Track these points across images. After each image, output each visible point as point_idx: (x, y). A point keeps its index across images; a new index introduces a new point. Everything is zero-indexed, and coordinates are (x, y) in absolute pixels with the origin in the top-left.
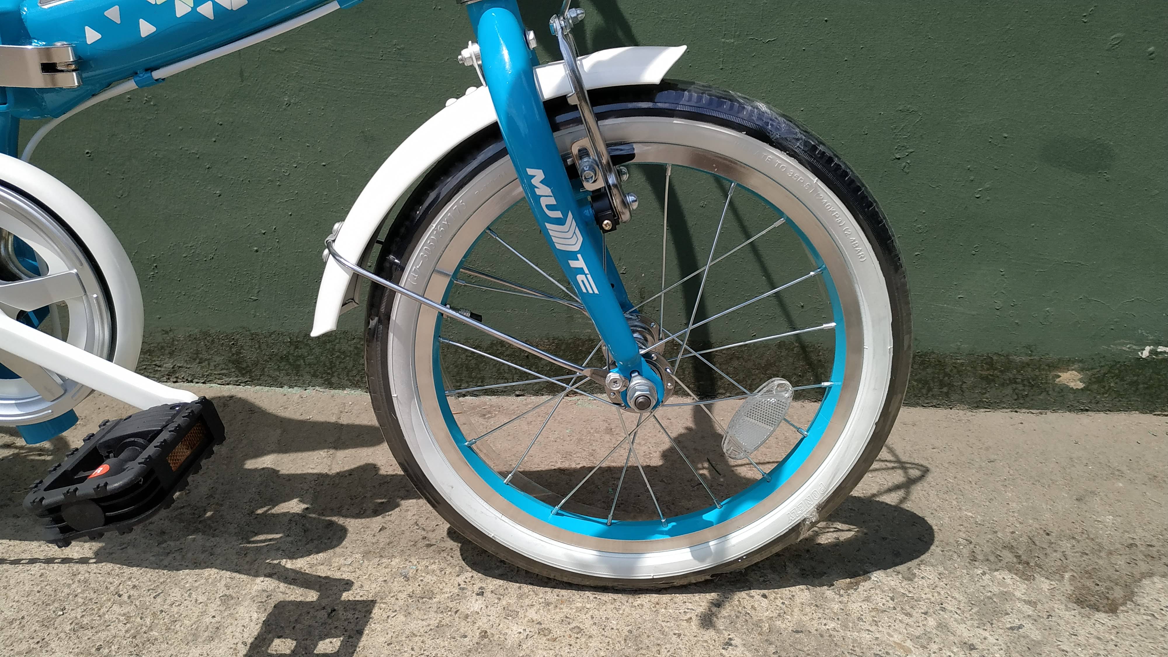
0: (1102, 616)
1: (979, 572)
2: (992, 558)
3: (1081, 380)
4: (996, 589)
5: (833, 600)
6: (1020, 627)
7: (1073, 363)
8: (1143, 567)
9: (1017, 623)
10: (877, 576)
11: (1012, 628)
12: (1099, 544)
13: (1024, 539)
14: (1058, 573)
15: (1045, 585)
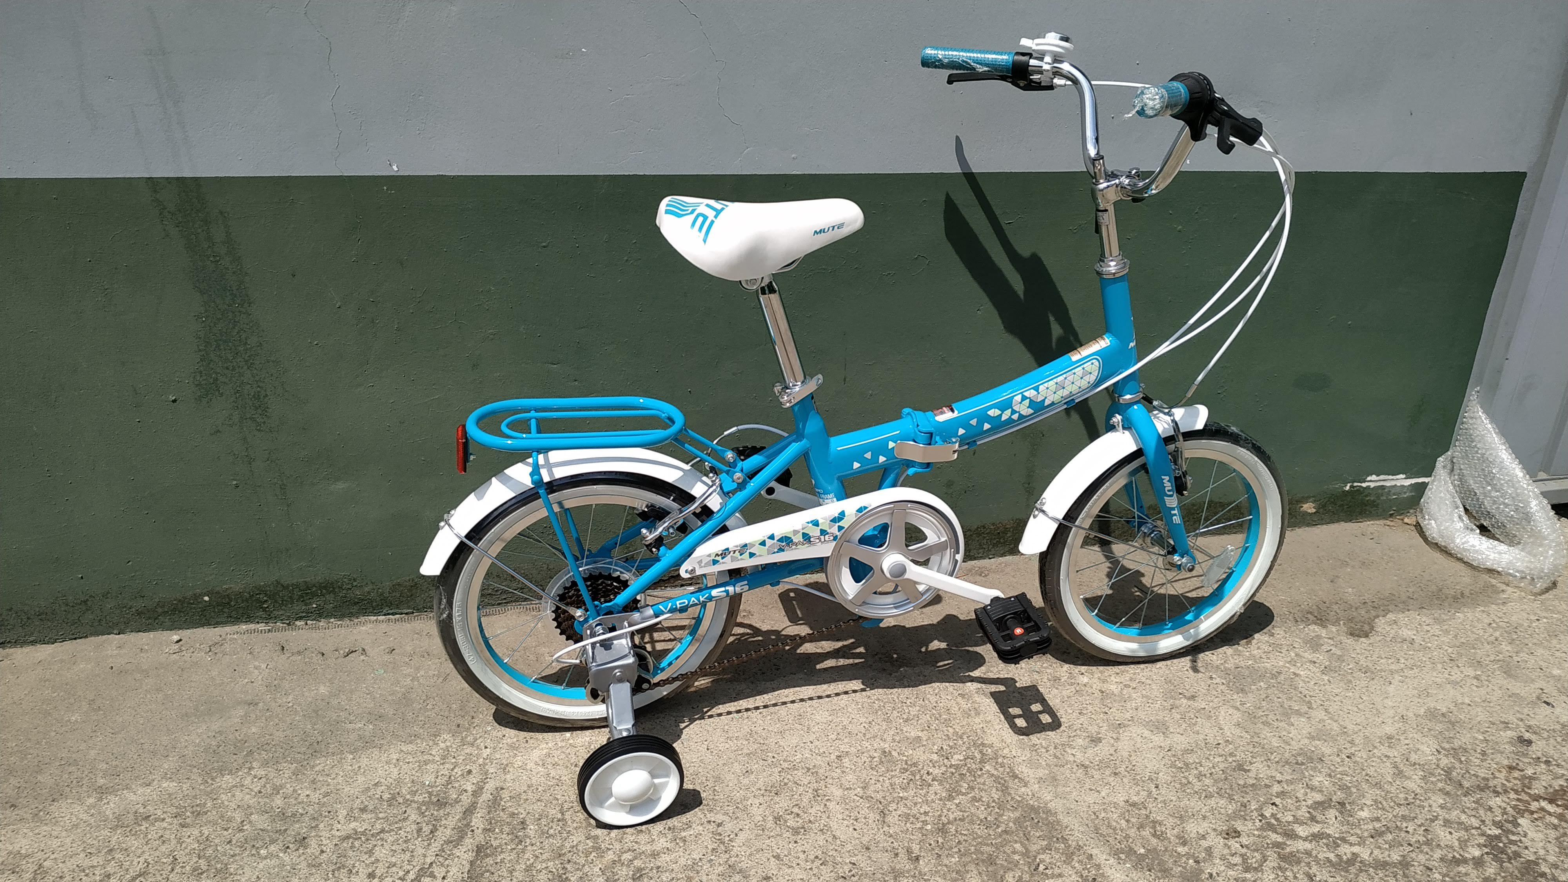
0: (1363, 639)
1: (1302, 627)
2: (1304, 619)
3: (1314, 507)
4: (1313, 634)
5: (1244, 651)
6: (1331, 650)
7: (1309, 497)
8: (1373, 613)
9: (1329, 648)
10: (1257, 636)
11: (1327, 651)
12: (1350, 605)
13: (1314, 607)
14: (1336, 622)
15: (1334, 629)
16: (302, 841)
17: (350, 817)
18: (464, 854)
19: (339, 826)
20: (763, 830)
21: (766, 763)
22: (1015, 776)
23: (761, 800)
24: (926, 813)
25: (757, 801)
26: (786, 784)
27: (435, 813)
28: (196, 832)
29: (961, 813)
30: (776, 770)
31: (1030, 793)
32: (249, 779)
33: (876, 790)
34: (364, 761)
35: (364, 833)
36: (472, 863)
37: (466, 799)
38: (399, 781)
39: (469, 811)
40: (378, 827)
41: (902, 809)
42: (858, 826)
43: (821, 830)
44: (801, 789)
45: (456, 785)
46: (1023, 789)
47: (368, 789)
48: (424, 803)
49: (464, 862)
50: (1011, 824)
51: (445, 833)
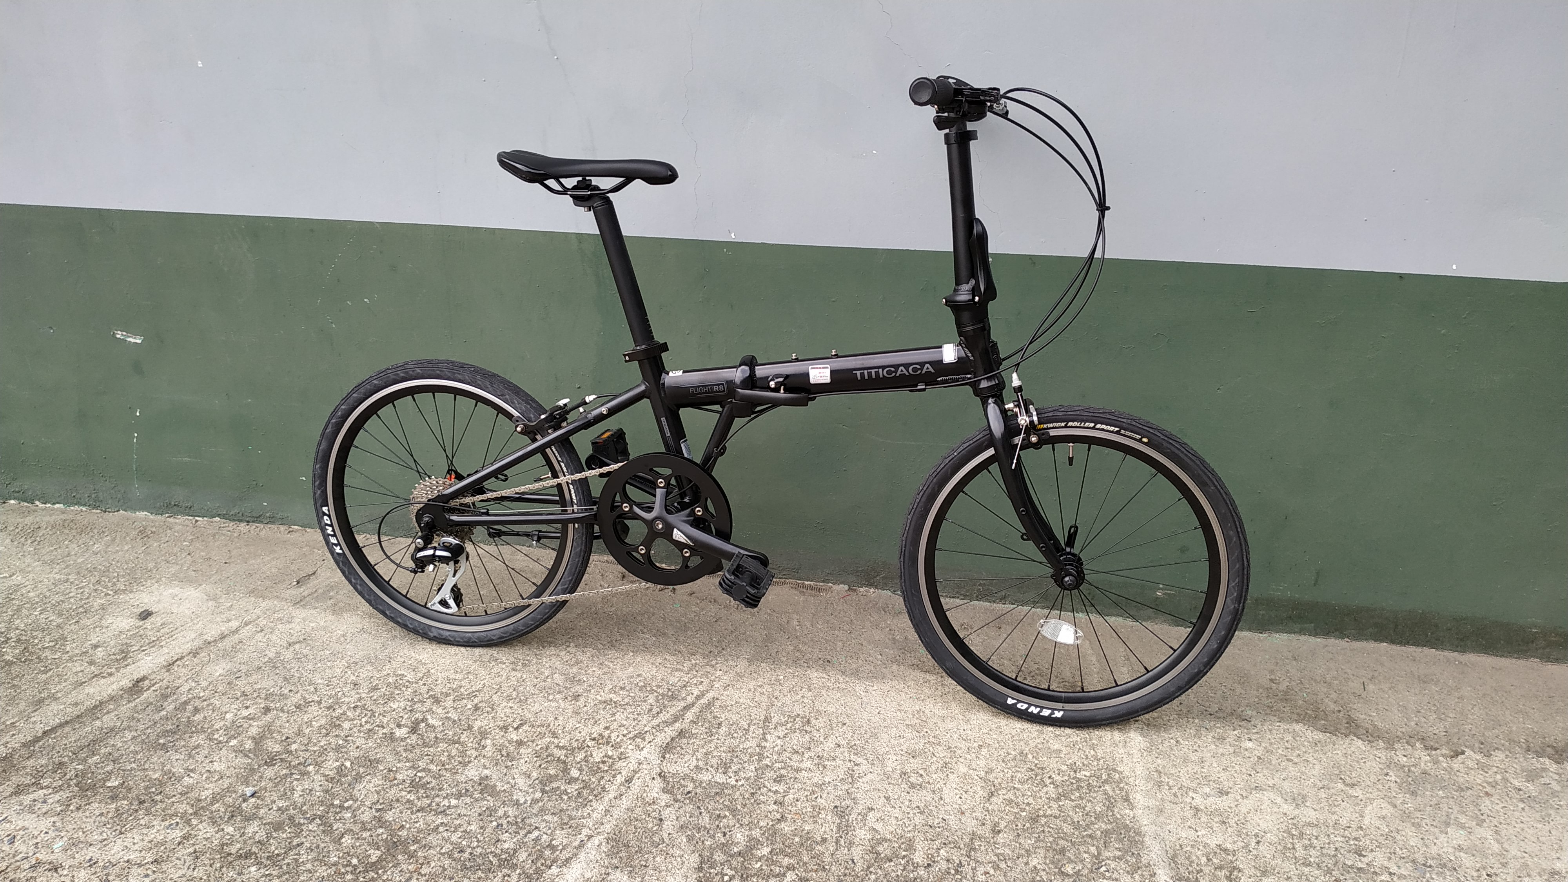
16: (576, 697)
17: (611, 691)
18: (670, 732)
19: (603, 694)
20: (888, 778)
21: (917, 734)
22: (1127, 799)
23: (899, 758)
24: (1028, 804)
25: (894, 758)
26: (925, 752)
27: (666, 702)
28: (519, 676)
29: (1059, 813)
30: (922, 741)
31: (1132, 816)
32: (564, 653)
33: (997, 777)
34: (639, 659)
35: (615, 702)
36: (672, 739)
37: (690, 699)
38: (653, 678)
39: (687, 708)
40: (626, 700)
41: (1010, 796)
42: (965, 796)
43: (934, 791)
44: (935, 759)
45: (689, 689)
46: (1127, 811)
47: (632, 677)
48: (663, 695)
49: (667, 736)
50: (1099, 833)
51: (665, 716)
